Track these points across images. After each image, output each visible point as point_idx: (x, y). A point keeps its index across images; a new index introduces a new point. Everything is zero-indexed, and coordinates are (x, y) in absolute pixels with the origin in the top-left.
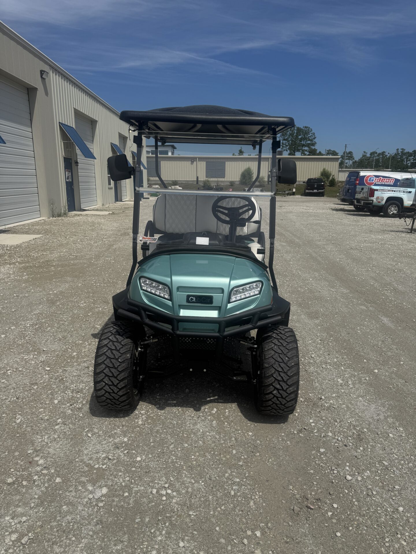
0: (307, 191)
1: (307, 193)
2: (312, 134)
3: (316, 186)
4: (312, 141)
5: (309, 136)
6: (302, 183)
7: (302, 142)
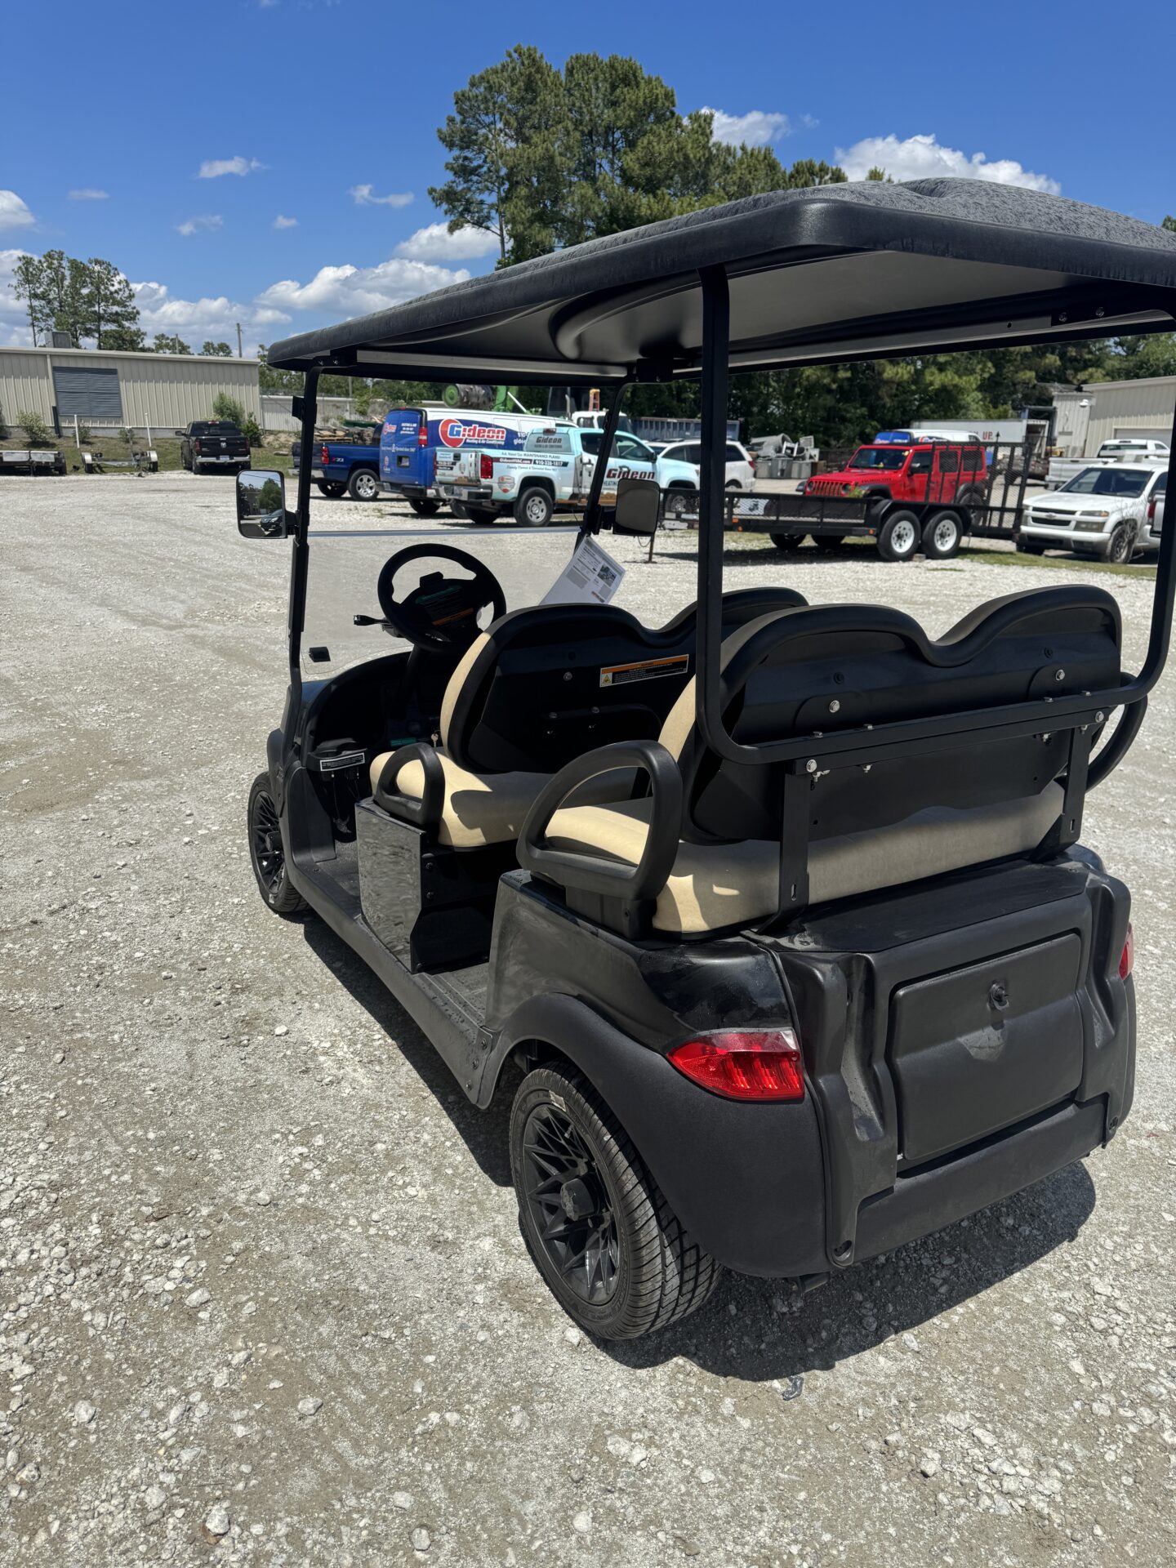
0: (200, 459)
1: (202, 464)
2: (120, 283)
3: (223, 445)
4: (125, 306)
5: (112, 289)
6: (172, 435)
7: (94, 306)
